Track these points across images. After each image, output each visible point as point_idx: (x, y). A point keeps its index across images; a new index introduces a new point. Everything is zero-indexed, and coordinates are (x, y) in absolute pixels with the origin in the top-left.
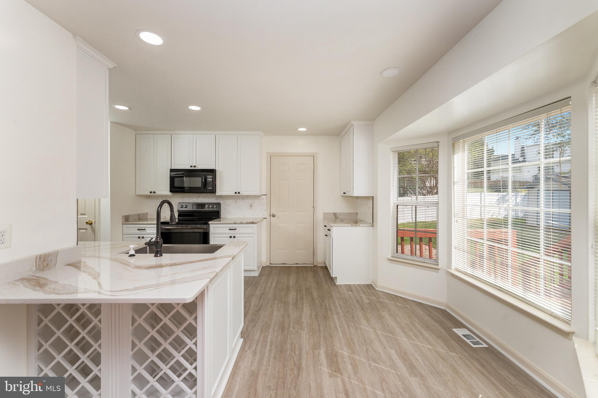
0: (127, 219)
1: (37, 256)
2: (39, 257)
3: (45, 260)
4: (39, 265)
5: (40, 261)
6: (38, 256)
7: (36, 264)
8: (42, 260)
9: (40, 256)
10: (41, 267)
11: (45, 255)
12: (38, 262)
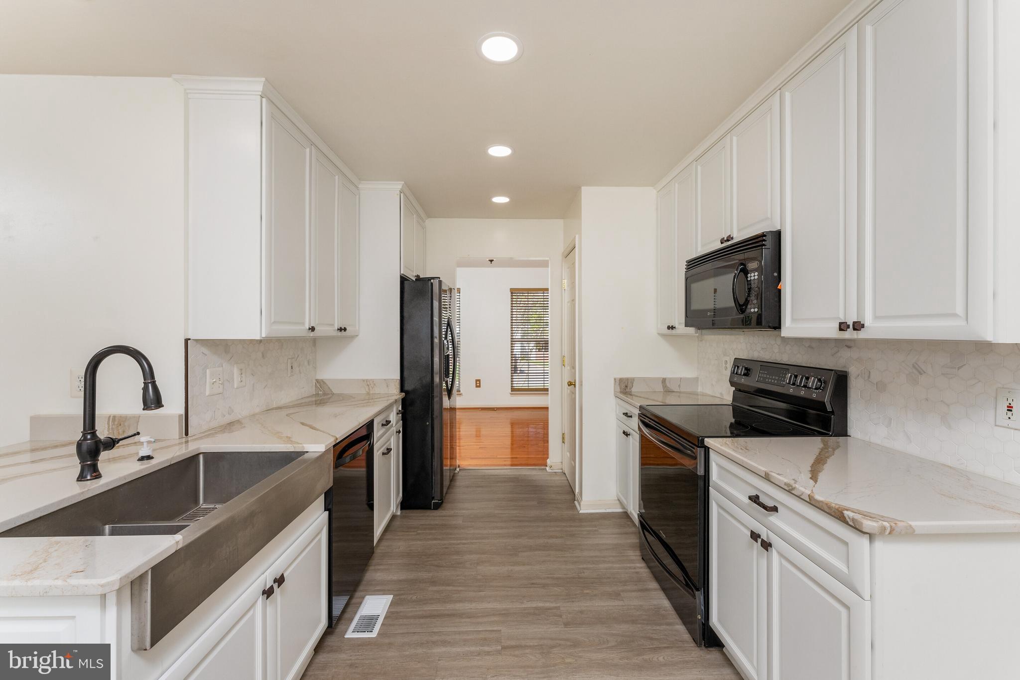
0: (626, 386)
1: (110, 417)
2: (112, 419)
3: (120, 425)
4: (112, 429)
5: (114, 424)
6: (112, 416)
7: (109, 427)
8: (116, 423)
9: (114, 417)
10: (115, 432)
11: (121, 417)
12: (111, 424)
